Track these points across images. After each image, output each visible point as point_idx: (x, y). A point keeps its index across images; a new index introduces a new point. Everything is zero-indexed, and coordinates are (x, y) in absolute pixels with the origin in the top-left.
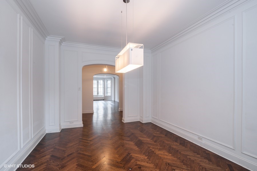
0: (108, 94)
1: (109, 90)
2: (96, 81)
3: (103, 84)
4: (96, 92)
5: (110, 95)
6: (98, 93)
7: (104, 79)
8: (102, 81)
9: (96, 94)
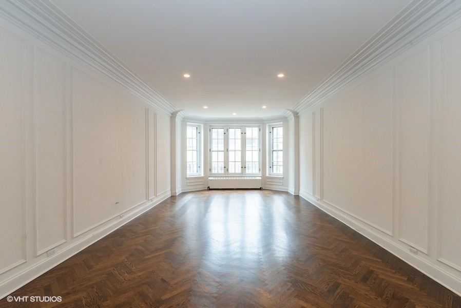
0: (275, 172)
1: (278, 158)
2: (239, 131)
3: (259, 139)
4: (239, 165)
5: (281, 172)
6: (244, 167)
7: (261, 124)
8: (256, 130)
9: (239, 170)
